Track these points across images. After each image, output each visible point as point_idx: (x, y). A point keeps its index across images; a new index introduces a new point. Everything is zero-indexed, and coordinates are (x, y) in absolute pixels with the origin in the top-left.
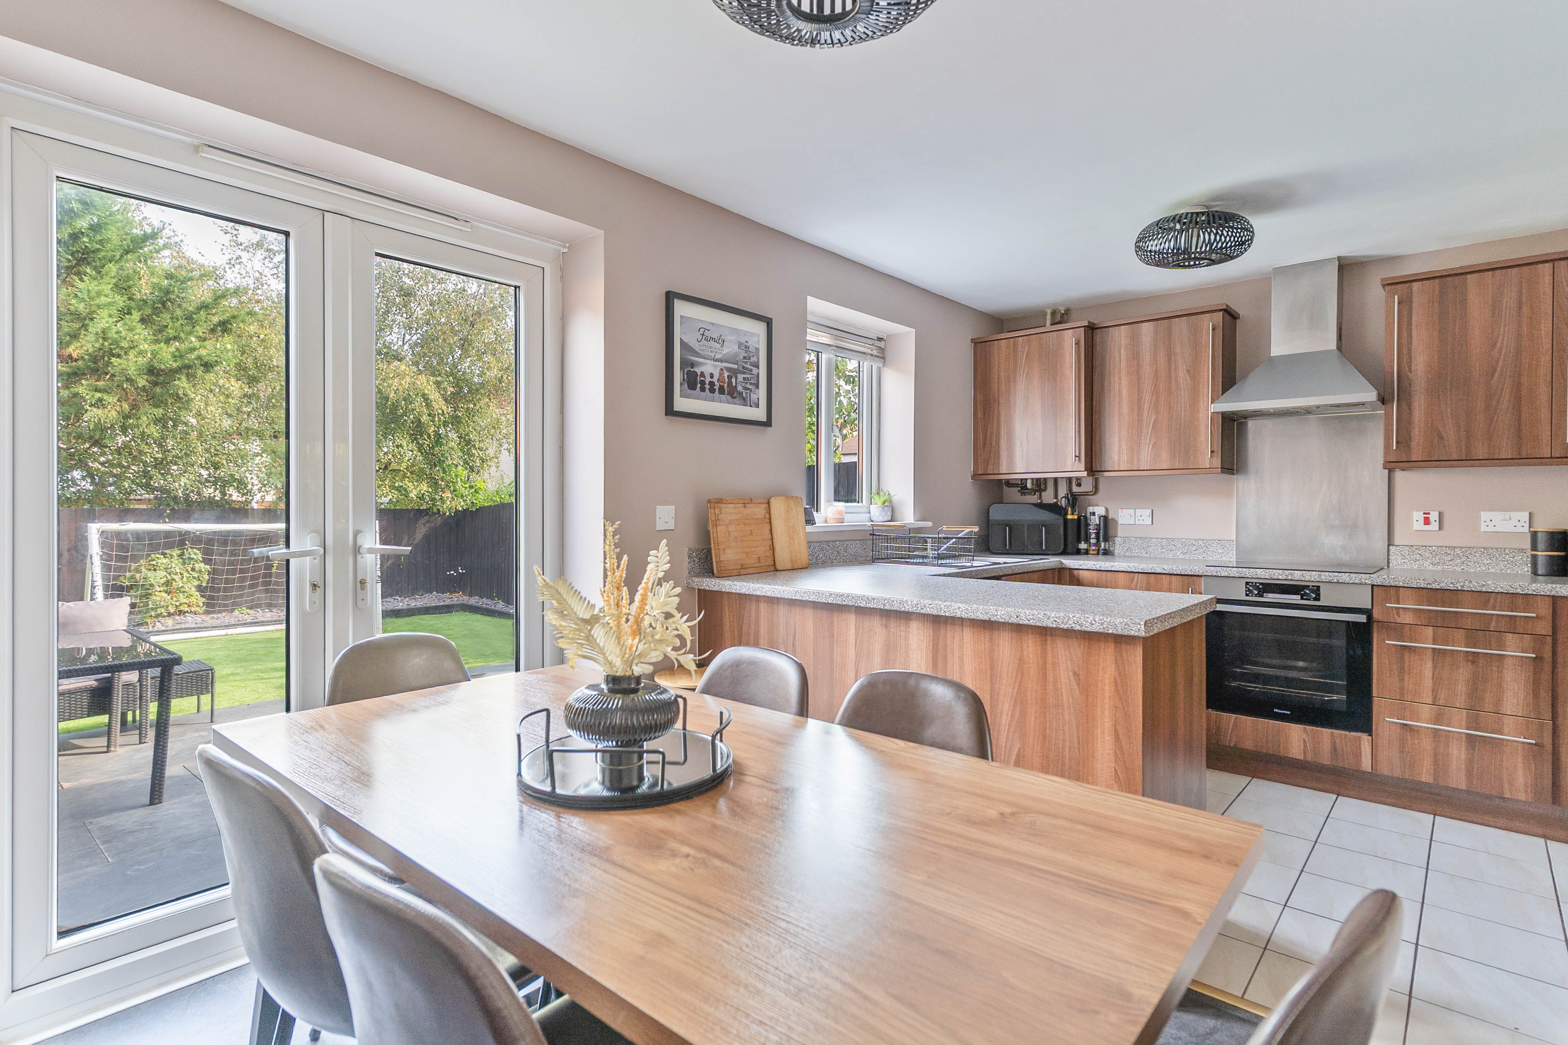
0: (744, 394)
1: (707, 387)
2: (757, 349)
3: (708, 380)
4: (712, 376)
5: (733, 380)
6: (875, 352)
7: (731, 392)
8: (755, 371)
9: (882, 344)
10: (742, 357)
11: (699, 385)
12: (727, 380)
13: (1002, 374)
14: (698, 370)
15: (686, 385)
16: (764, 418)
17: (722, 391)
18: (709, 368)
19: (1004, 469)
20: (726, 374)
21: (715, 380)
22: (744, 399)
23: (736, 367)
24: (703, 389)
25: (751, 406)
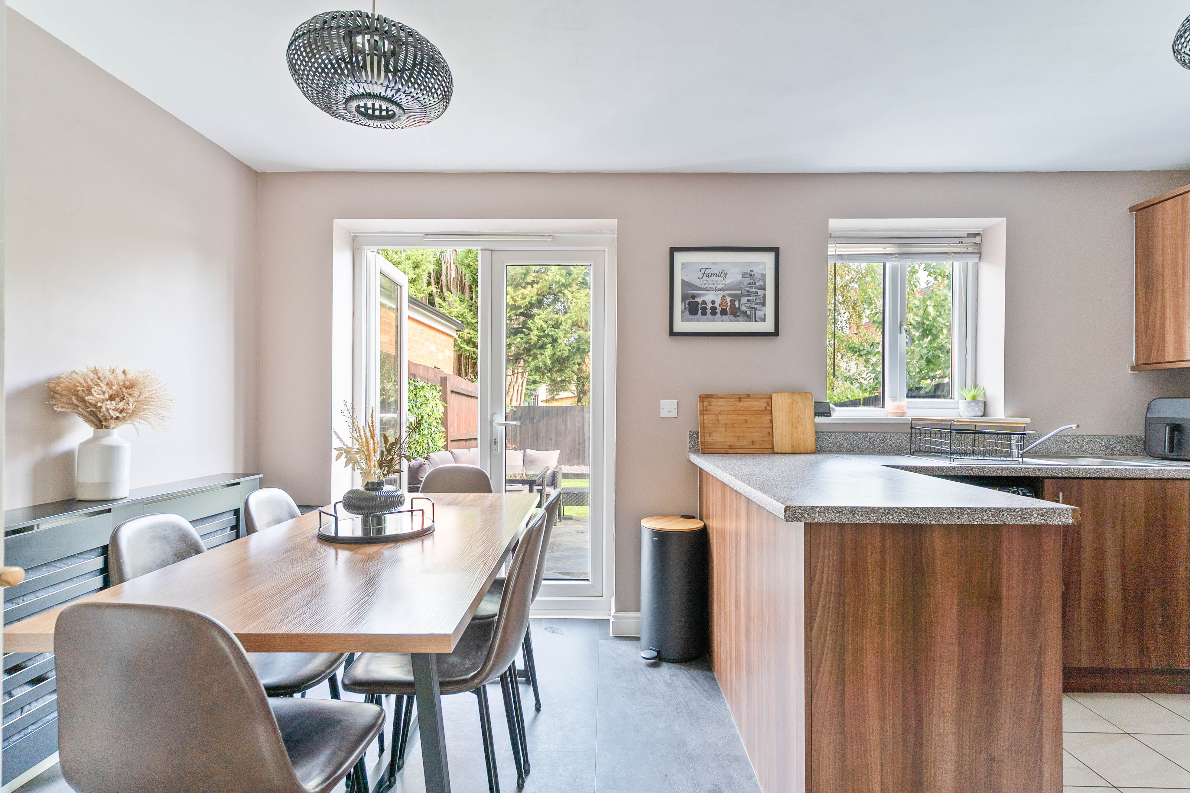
0: (748, 313)
1: (709, 311)
2: (764, 275)
3: (709, 305)
4: (713, 302)
5: (737, 303)
6: (970, 249)
7: (736, 313)
8: (761, 293)
9: (977, 240)
10: (746, 284)
11: (700, 311)
12: (729, 304)
13: (1167, 243)
14: (699, 300)
15: (687, 312)
16: (772, 329)
17: (724, 312)
18: (709, 297)
19: (1170, 355)
20: (728, 299)
21: (717, 305)
22: (748, 316)
23: (740, 292)
24: (704, 313)
25: (756, 321)
